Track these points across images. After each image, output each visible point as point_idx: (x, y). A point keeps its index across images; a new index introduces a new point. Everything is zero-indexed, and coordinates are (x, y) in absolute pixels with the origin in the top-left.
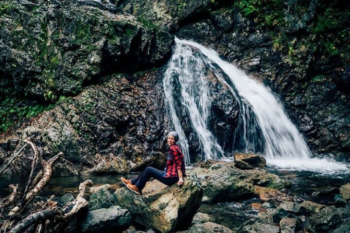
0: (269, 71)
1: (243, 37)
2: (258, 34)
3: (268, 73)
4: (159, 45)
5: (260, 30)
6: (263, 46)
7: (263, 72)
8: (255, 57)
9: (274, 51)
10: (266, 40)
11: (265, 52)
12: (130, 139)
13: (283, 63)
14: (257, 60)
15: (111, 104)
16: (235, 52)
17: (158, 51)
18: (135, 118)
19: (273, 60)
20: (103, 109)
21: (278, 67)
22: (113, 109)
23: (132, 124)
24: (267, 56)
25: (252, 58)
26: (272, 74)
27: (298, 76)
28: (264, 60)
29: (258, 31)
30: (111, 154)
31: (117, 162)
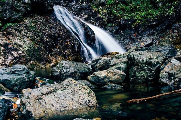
0: (92, 21)
1: (79, 5)
2: (85, 4)
3: (92, 22)
5: (86, 2)
6: (89, 9)
7: (90, 21)
8: (85, 14)
9: (94, 12)
10: (90, 6)
11: (90, 12)
12: (61, 47)
13: (98, 17)
14: (87, 15)
15: (45, 27)
16: (76, 12)
17: (49, 5)
19: (94, 16)
20: (43, 29)
21: (96, 19)
22: (48, 30)
23: (59, 39)
24: (91, 14)
25: (84, 15)
26: (94, 22)
27: (105, 23)
28: (90, 16)
29: (85, 2)
30: (56, 55)
31: (62, 59)
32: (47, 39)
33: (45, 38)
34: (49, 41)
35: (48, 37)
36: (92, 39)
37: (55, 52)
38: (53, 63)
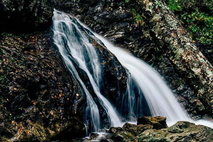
0: (132, 44)
1: (108, 12)
2: (121, 10)
3: (131, 46)
4: (44, 8)
5: (122, 7)
6: (126, 21)
7: (127, 45)
8: (119, 30)
9: (136, 26)
10: (129, 15)
11: (128, 27)
12: (44, 103)
13: (145, 37)
14: (122, 33)
15: (18, 64)
16: (101, 24)
17: (43, 14)
18: (46, 79)
19: (136, 34)
20: (11, 68)
21: (140, 40)
22: (22, 69)
23: (42, 86)
24: (131, 30)
25: (116, 31)
26: (135, 46)
27: (157, 49)
28: (127, 33)
29: (120, 7)
30: (28, 121)
31: (38, 130)
32: (15, 89)
33: (11, 86)
34: (17, 93)
35: (19, 83)
36: (120, 84)
37: (27, 113)
38: (15, 138)
